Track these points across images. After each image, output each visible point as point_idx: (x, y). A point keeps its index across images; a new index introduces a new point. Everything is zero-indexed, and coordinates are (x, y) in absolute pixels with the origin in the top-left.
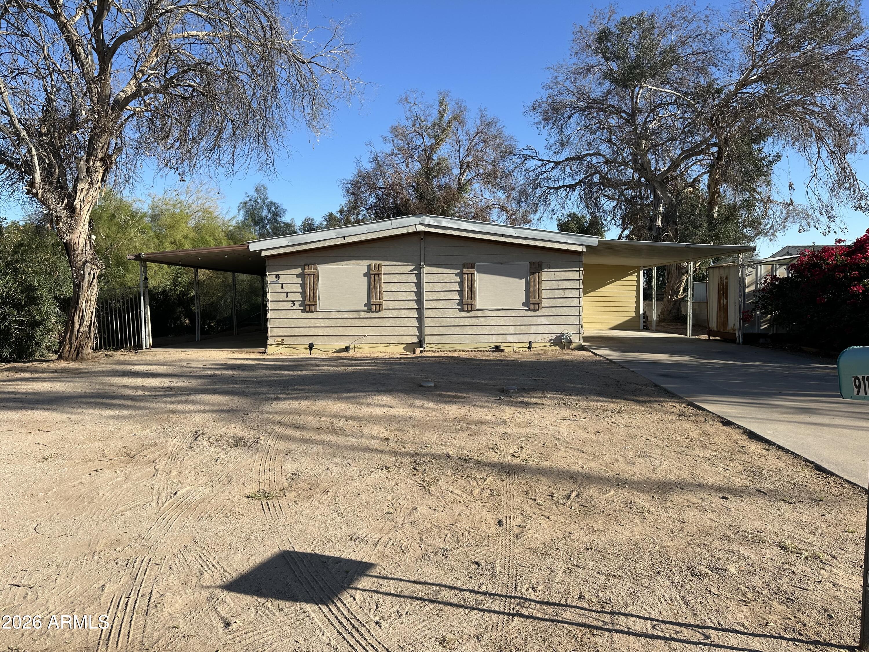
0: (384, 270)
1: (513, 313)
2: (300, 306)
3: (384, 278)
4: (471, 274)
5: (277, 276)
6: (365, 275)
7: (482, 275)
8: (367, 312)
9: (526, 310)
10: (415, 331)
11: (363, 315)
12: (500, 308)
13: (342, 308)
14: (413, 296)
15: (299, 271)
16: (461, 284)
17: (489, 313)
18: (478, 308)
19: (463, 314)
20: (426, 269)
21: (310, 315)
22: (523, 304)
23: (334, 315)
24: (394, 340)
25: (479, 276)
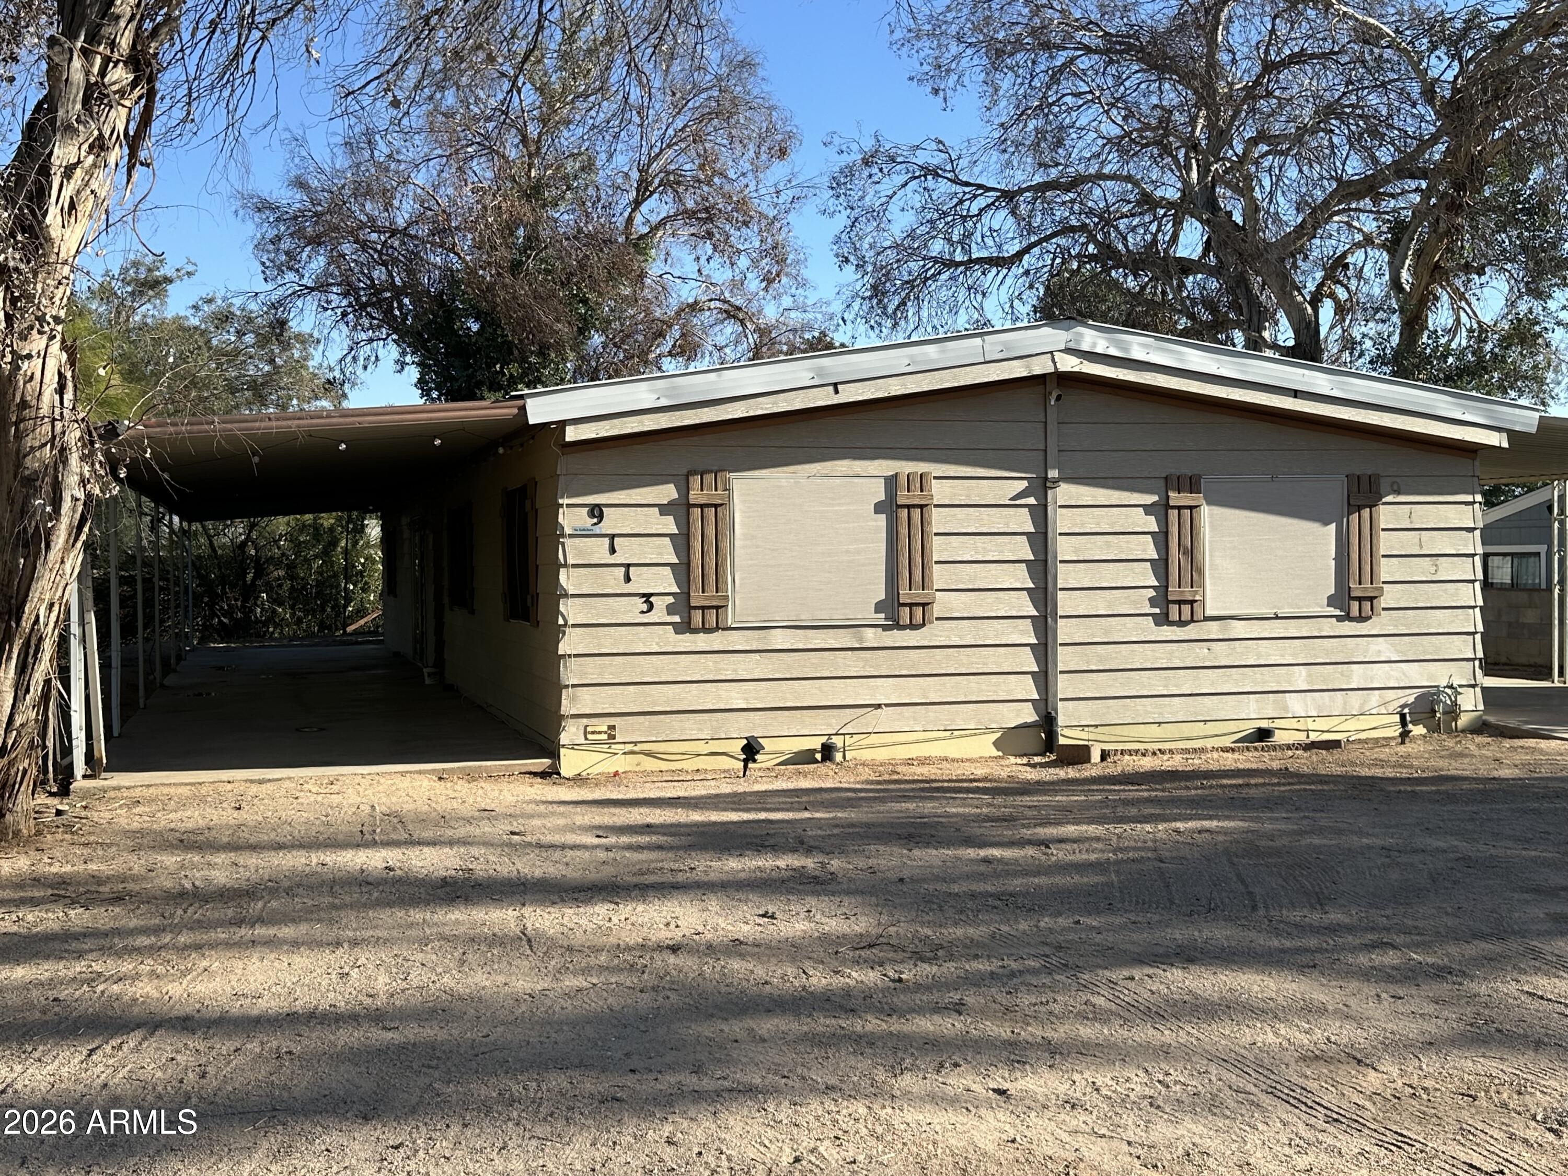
0: (940, 491)
1: (1305, 629)
2: (670, 610)
3: (939, 520)
4: (1191, 508)
5: (597, 512)
6: (879, 508)
7: (1218, 511)
8: (885, 628)
9: (1339, 619)
10: (1028, 689)
11: (871, 637)
12: (1270, 612)
13: (806, 618)
14: (1021, 577)
15: (668, 492)
16: (1161, 538)
17: (1239, 629)
18: (1209, 613)
19: (1167, 632)
20: (1065, 493)
21: (701, 641)
22: (1331, 601)
23: (779, 639)
24: (964, 717)
25: (1211, 516)
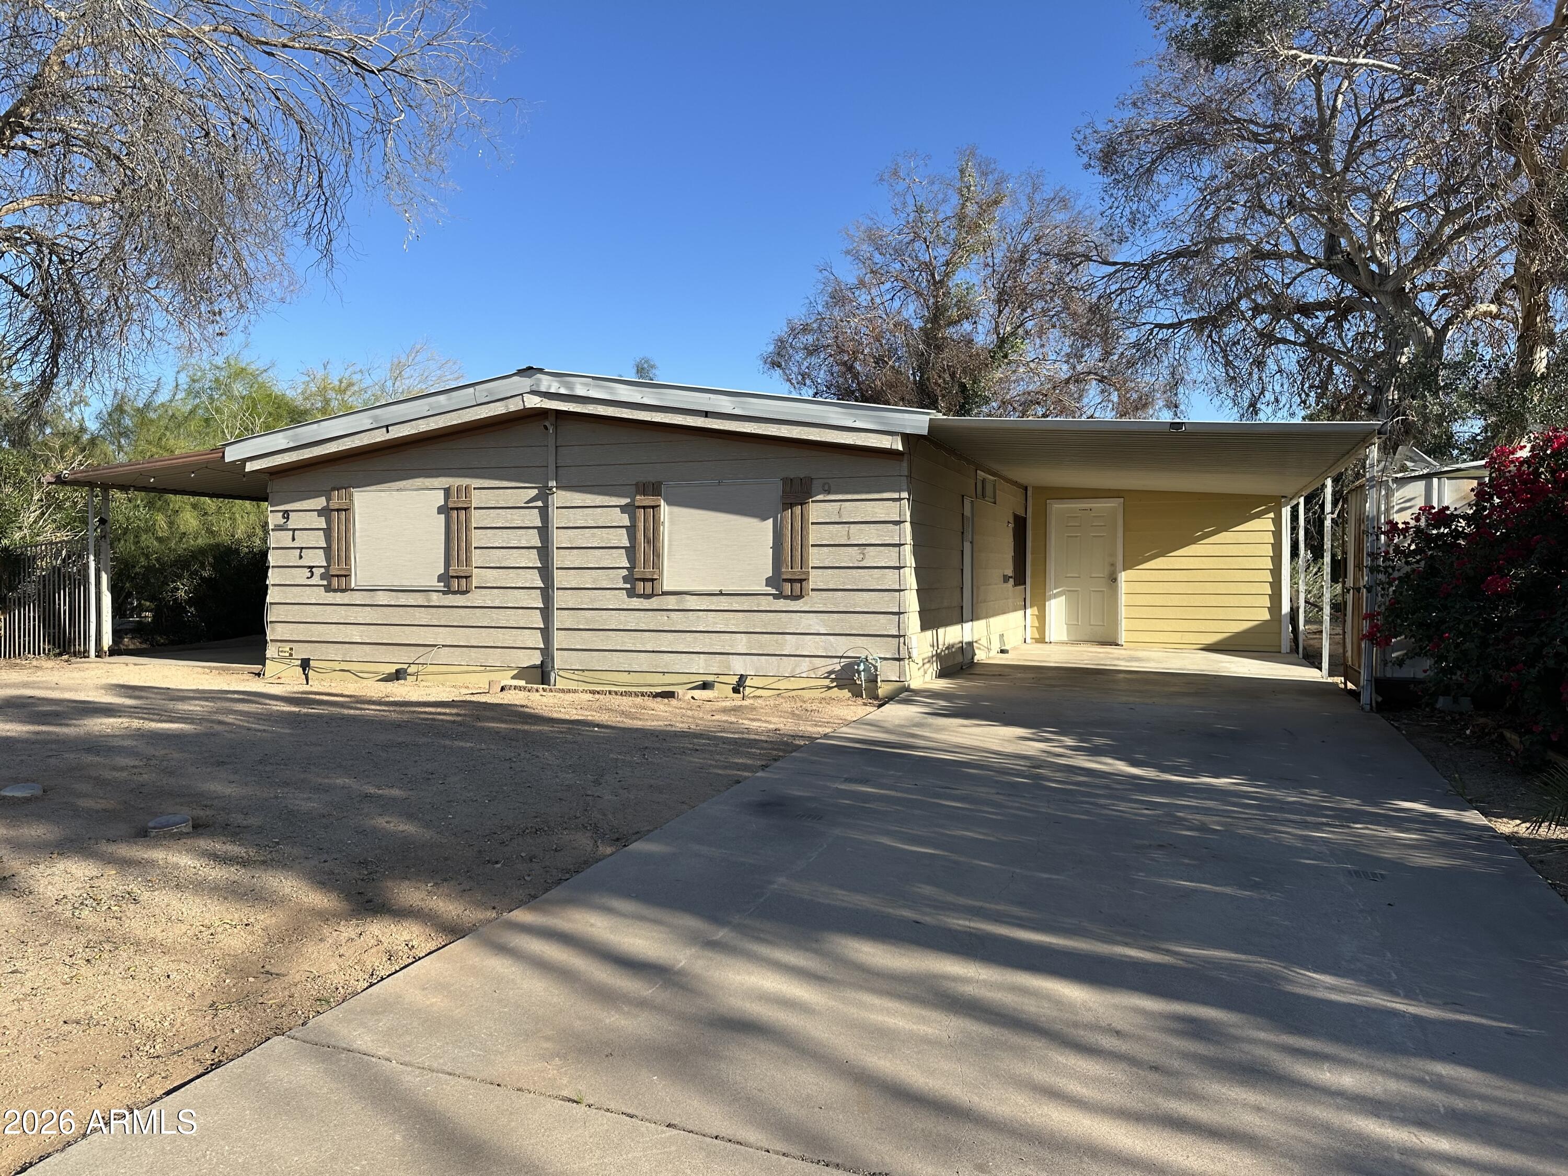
0: (477, 499)
1: (746, 603)
2: (323, 577)
3: (477, 518)
4: (653, 507)
5: (286, 514)
6: (440, 510)
7: (676, 510)
8: (444, 593)
9: (776, 597)
10: (537, 640)
11: (435, 599)
12: (715, 588)
13: (396, 582)
14: (533, 559)
15: (321, 502)
16: (631, 530)
17: (691, 602)
18: (666, 588)
19: (636, 603)
20: (560, 497)
21: (339, 598)
22: (769, 582)
23: (382, 598)
24: (494, 658)
25: (670, 513)
